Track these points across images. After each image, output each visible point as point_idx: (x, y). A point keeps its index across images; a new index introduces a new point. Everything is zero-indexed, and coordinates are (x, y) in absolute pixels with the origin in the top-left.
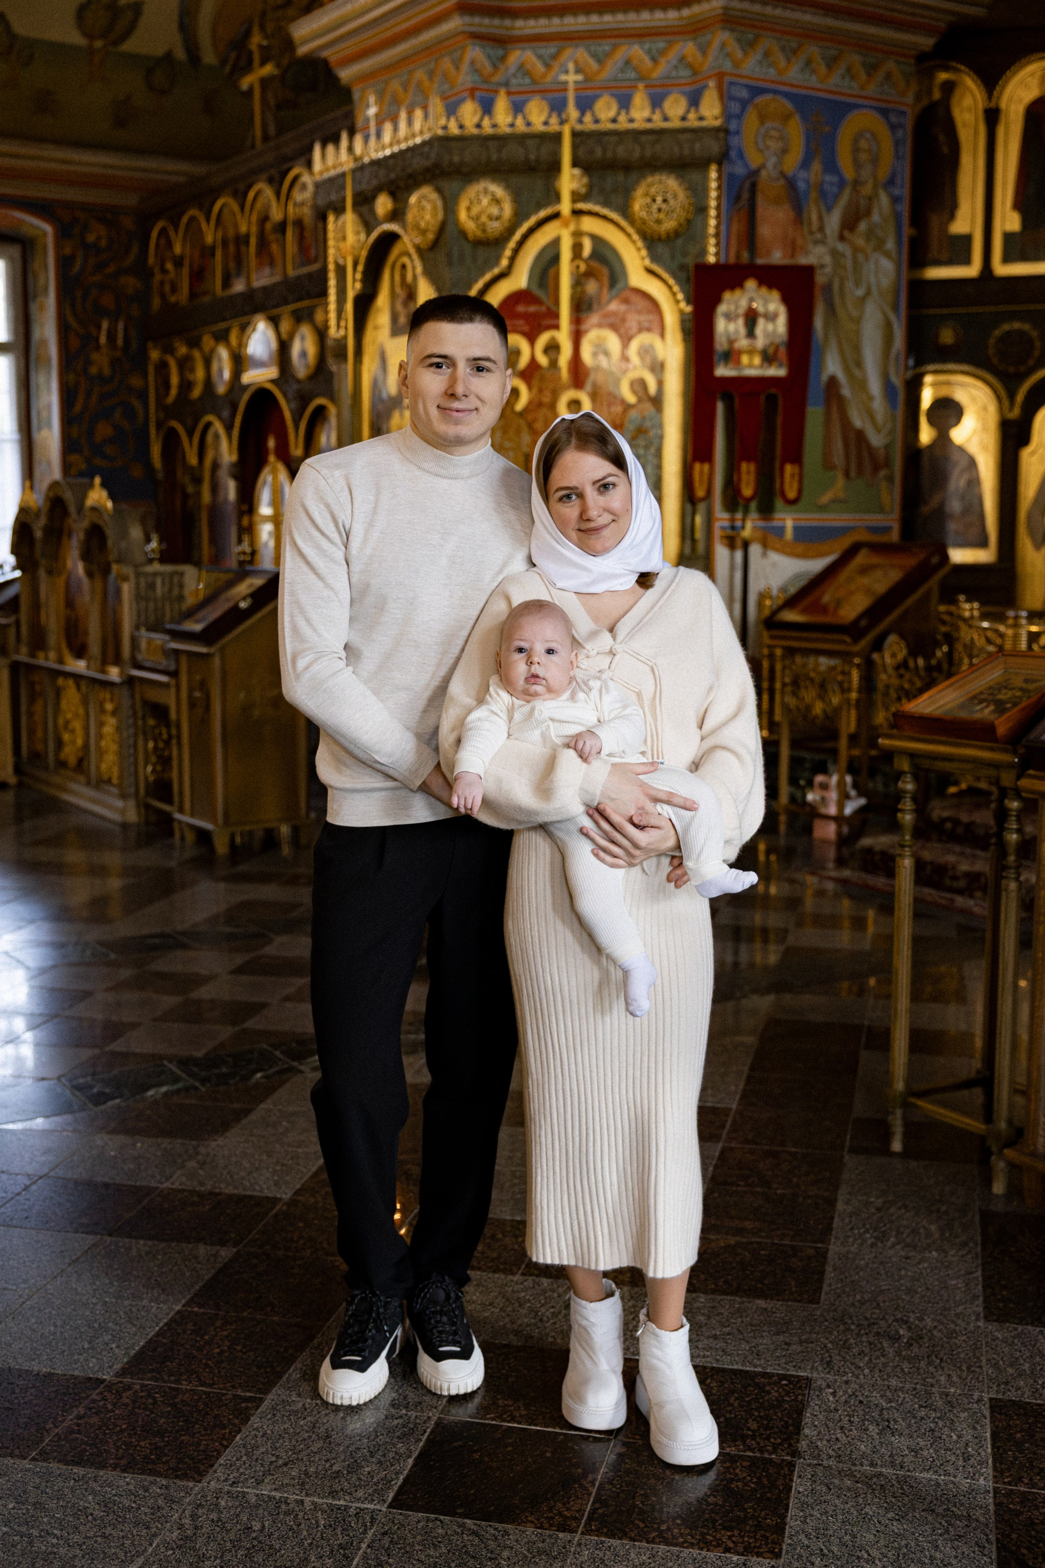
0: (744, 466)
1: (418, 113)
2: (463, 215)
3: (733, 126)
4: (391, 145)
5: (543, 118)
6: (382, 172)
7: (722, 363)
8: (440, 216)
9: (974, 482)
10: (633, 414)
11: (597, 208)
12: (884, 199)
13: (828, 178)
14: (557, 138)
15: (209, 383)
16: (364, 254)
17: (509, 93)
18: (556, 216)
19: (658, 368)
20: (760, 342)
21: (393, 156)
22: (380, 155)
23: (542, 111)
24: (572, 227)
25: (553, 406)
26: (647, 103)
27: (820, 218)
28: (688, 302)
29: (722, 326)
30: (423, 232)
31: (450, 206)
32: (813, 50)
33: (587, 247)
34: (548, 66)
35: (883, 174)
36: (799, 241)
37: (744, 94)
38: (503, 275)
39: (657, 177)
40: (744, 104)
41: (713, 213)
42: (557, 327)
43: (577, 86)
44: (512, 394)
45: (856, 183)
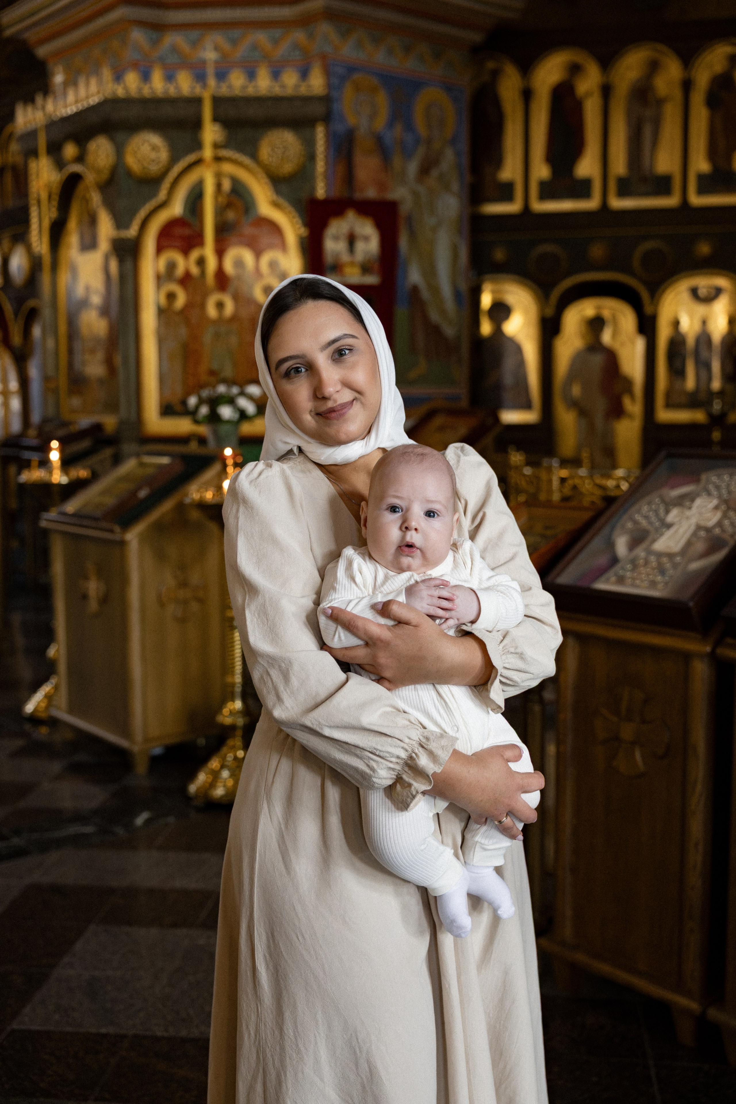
1: (94, 80)
2: (130, 160)
3: (335, 94)
4: (74, 105)
5: (189, 86)
6: (68, 127)
7: (330, 273)
8: (113, 159)
9: (521, 363)
11: (233, 155)
12: (450, 153)
13: (407, 136)
14: (200, 101)
16: (56, 190)
17: (163, 67)
18: (201, 161)
20: (359, 257)
21: (78, 113)
22: (67, 113)
23: (188, 81)
25: (203, 306)
26: (269, 76)
27: (402, 165)
28: (305, 227)
29: (329, 245)
30: (101, 172)
31: (120, 151)
32: (394, 41)
33: (227, 185)
34: (193, 47)
35: (449, 134)
37: (343, 72)
38: (163, 206)
39: (278, 132)
41: (320, 160)
43: (216, 62)
44: (171, 297)
45: (429, 141)
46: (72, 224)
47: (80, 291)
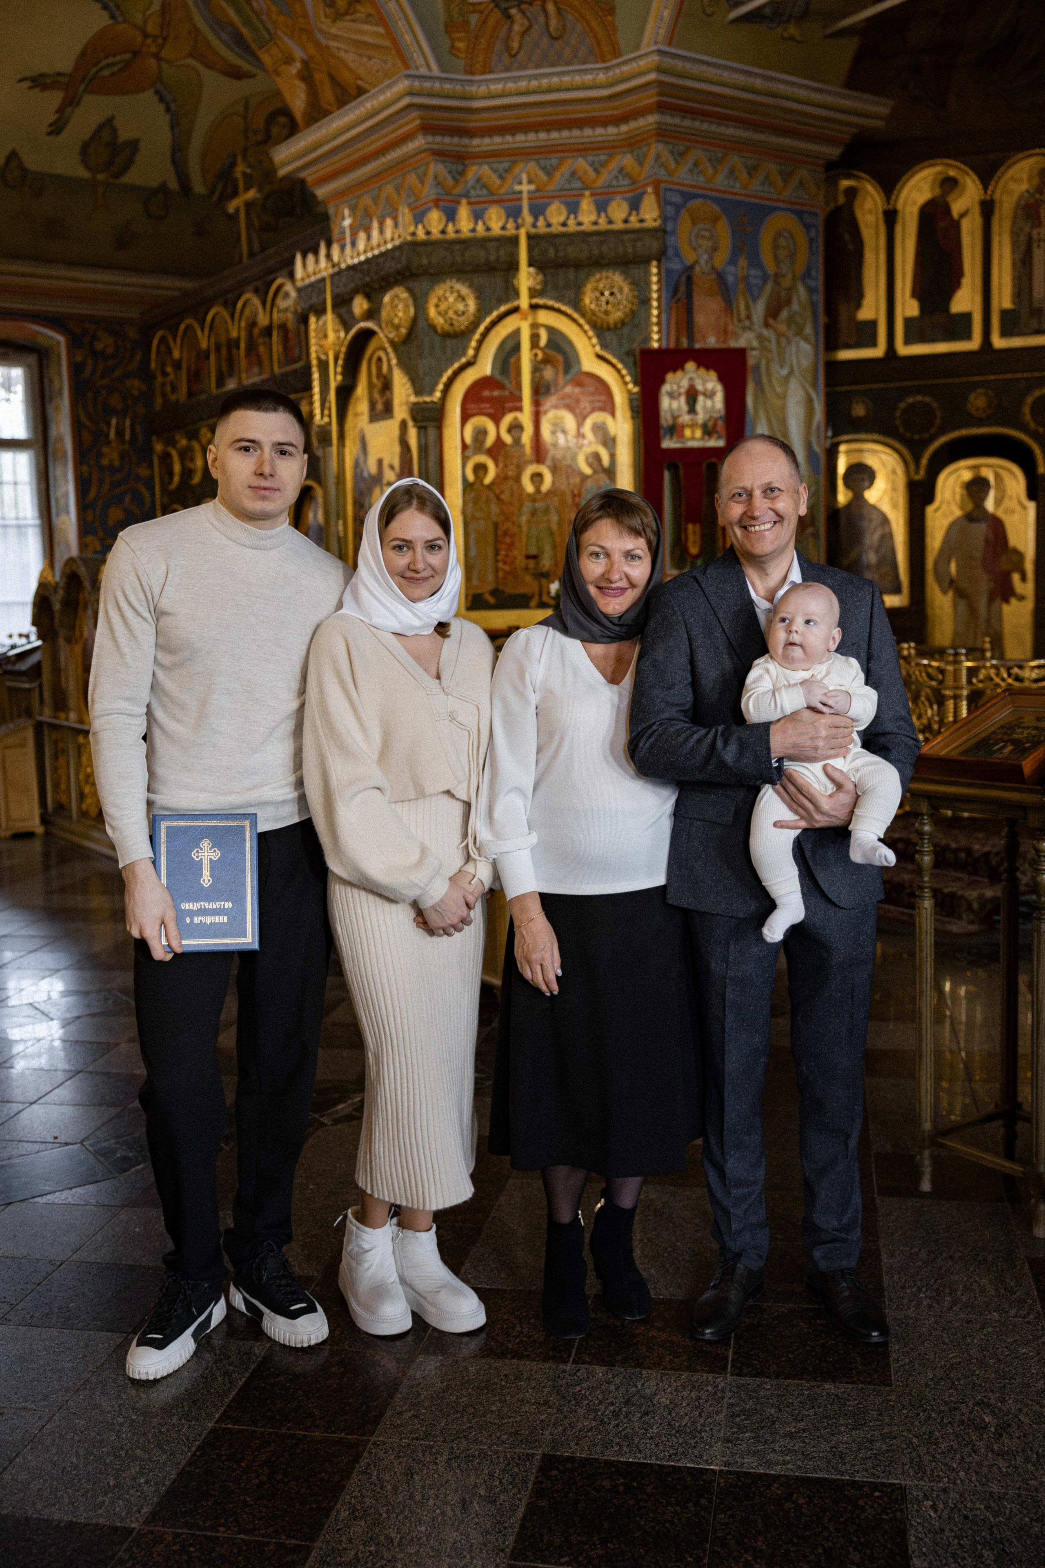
0: (690, 527)
1: (389, 222)
2: (432, 312)
3: (669, 227)
4: (365, 252)
5: (500, 224)
6: (359, 275)
7: (668, 437)
8: (412, 311)
9: (888, 537)
10: (589, 484)
11: (550, 303)
12: (802, 290)
13: (752, 272)
14: (515, 240)
16: (344, 349)
17: (469, 203)
18: (516, 310)
19: (609, 442)
20: (701, 417)
21: (368, 261)
22: (356, 261)
23: (499, 219)
24: (530, 320)
25: (518, 479)
26: (593, 208)
27: (748, 308)
28: (635, 383)
29: (665, 403)
30: (397, 328)
31: (420, 303)
32: (736, 160)
33: (544, 337)
34: (502, 178)
35: (801, 266)
36: (730, 328)
37: (677, 199)
38: (469, 364)
39: (604, 274)
40: (678, 208)
41: (655, 304)
42: (520, 409)
43: (532, 196)
44: (480, 469)
45: (777, 277)
46: (361, 390)
47: (371, 466)
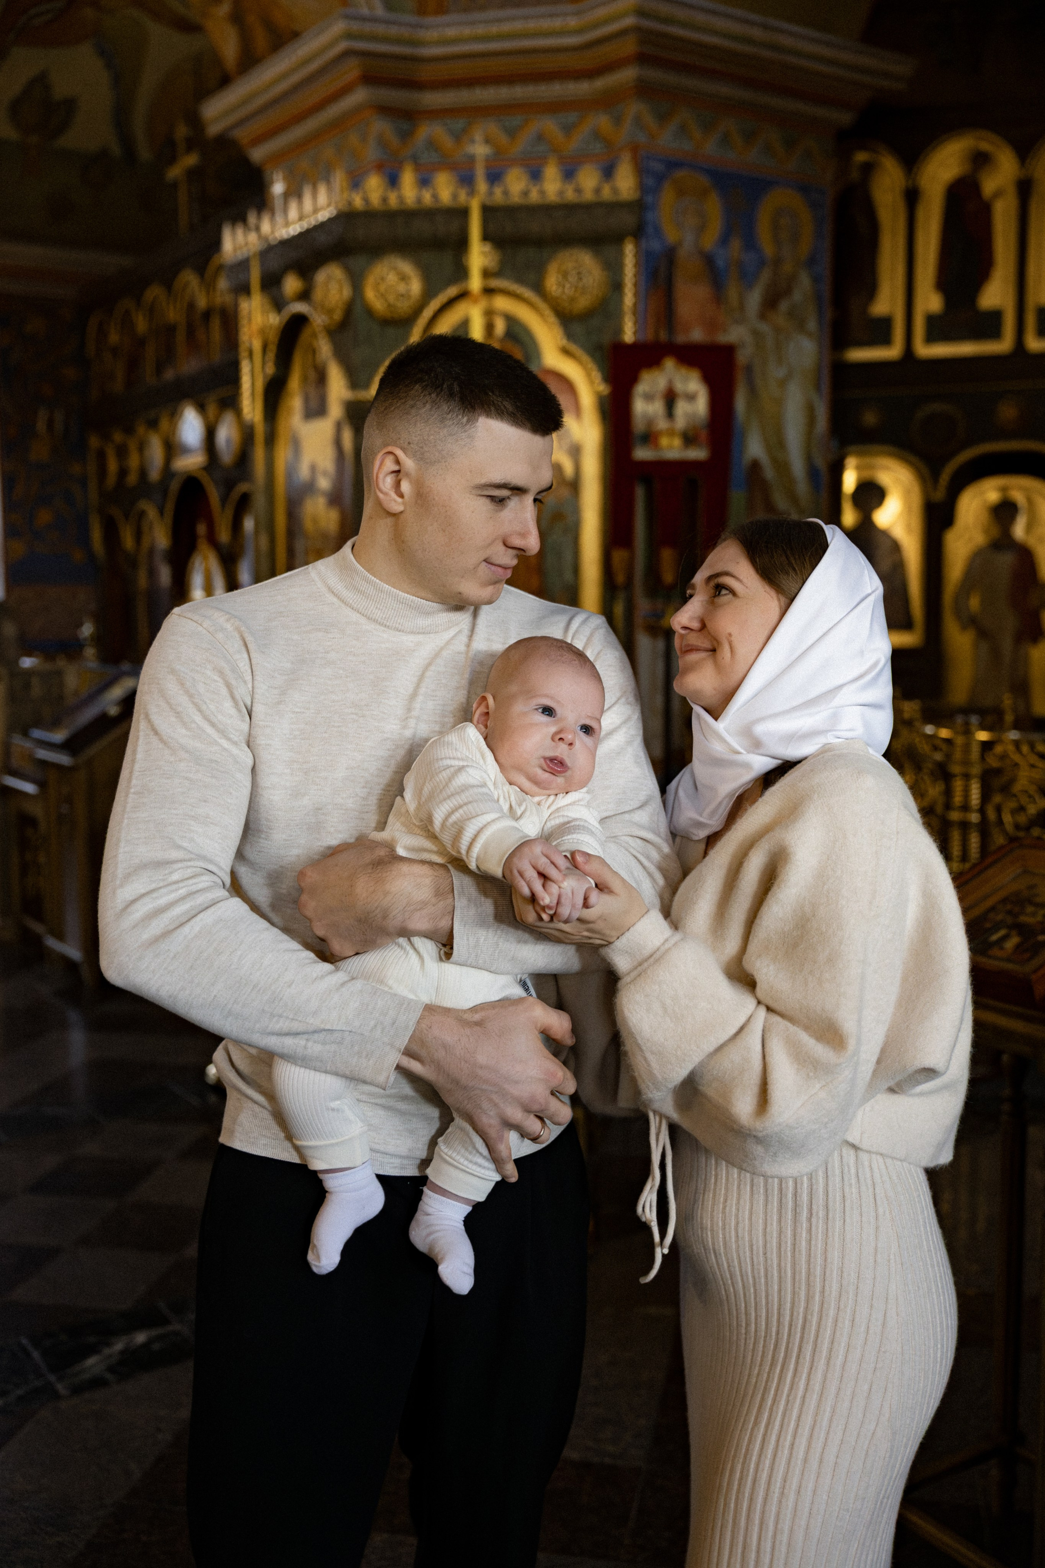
0: (665, 552)
1: (323, 188)
2: (370, 294)
3: (649, 199)
4: (298, 223)
5: (451, 192)
6: (290, 252)
7: (641, 446)
8: (346, 294)
9: (898, 565)
10: (550, 500)
11: (509, 286)
12: (805, 278)
15: (143, 473)
17: (416, 167)
19: (576, 452)
20: (680, 422)
22: (288, 234)
23: (450, 184)
24: (483, 306)
26: (559, 176)
27: (740, 297)
28: (605, 383)
29: (640, 406)
30: (329, 312)
31: (357, 284)
32: (730, 124)
33: (500, 326)
34: (457, 140)
35: (805, 250)
36: (719, 320)
37: (658, 167)
39: (571, 253)
41: (629, 290)
43: (487, 160)
45: (778, 262)
46: (294, 383)
47: (304, 472)
